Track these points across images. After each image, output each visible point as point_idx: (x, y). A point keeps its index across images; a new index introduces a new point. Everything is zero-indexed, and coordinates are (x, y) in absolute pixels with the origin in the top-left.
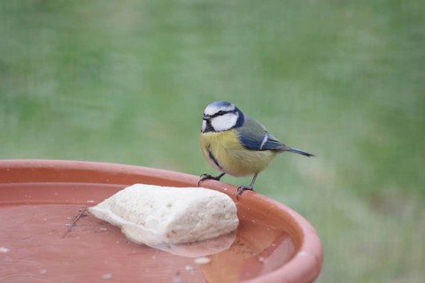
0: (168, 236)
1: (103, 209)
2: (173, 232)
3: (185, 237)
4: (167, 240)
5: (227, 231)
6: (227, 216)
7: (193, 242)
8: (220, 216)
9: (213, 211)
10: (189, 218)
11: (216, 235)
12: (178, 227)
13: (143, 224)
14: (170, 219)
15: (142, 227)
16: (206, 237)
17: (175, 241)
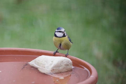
0: (52, 71)
1: (32, 63)
2: (53, 70)
3: (57, 71)
4: (51, 72)
5: (69, 70)
6: (69, 65)
7: (60, 73)
8: (67, 65)
9: (65, 64)
10: (57, 66)
11: (66, 71)
12: (55, 68)
13: (44, 67)
14: (52, 66)
15: (44, 68)
16: (63, 71)
17: (54, 72)
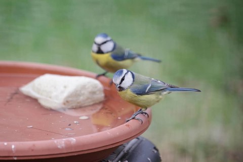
0: (64, 104)
1: (27, 89)
2: (67, 102)
3: (74, 105)
4: (64, 106)
5: (97, 102)
6: (98, 93)
7: (80, 107)
8: (93, 93)
9: (90, 90)
10: (76, 94)
11: (92, 103)
12: (70, 99)
13: (50, 97)
14: (65, 94)
15: (49, 99)
16: (86, 105)
17: (69, 107)
